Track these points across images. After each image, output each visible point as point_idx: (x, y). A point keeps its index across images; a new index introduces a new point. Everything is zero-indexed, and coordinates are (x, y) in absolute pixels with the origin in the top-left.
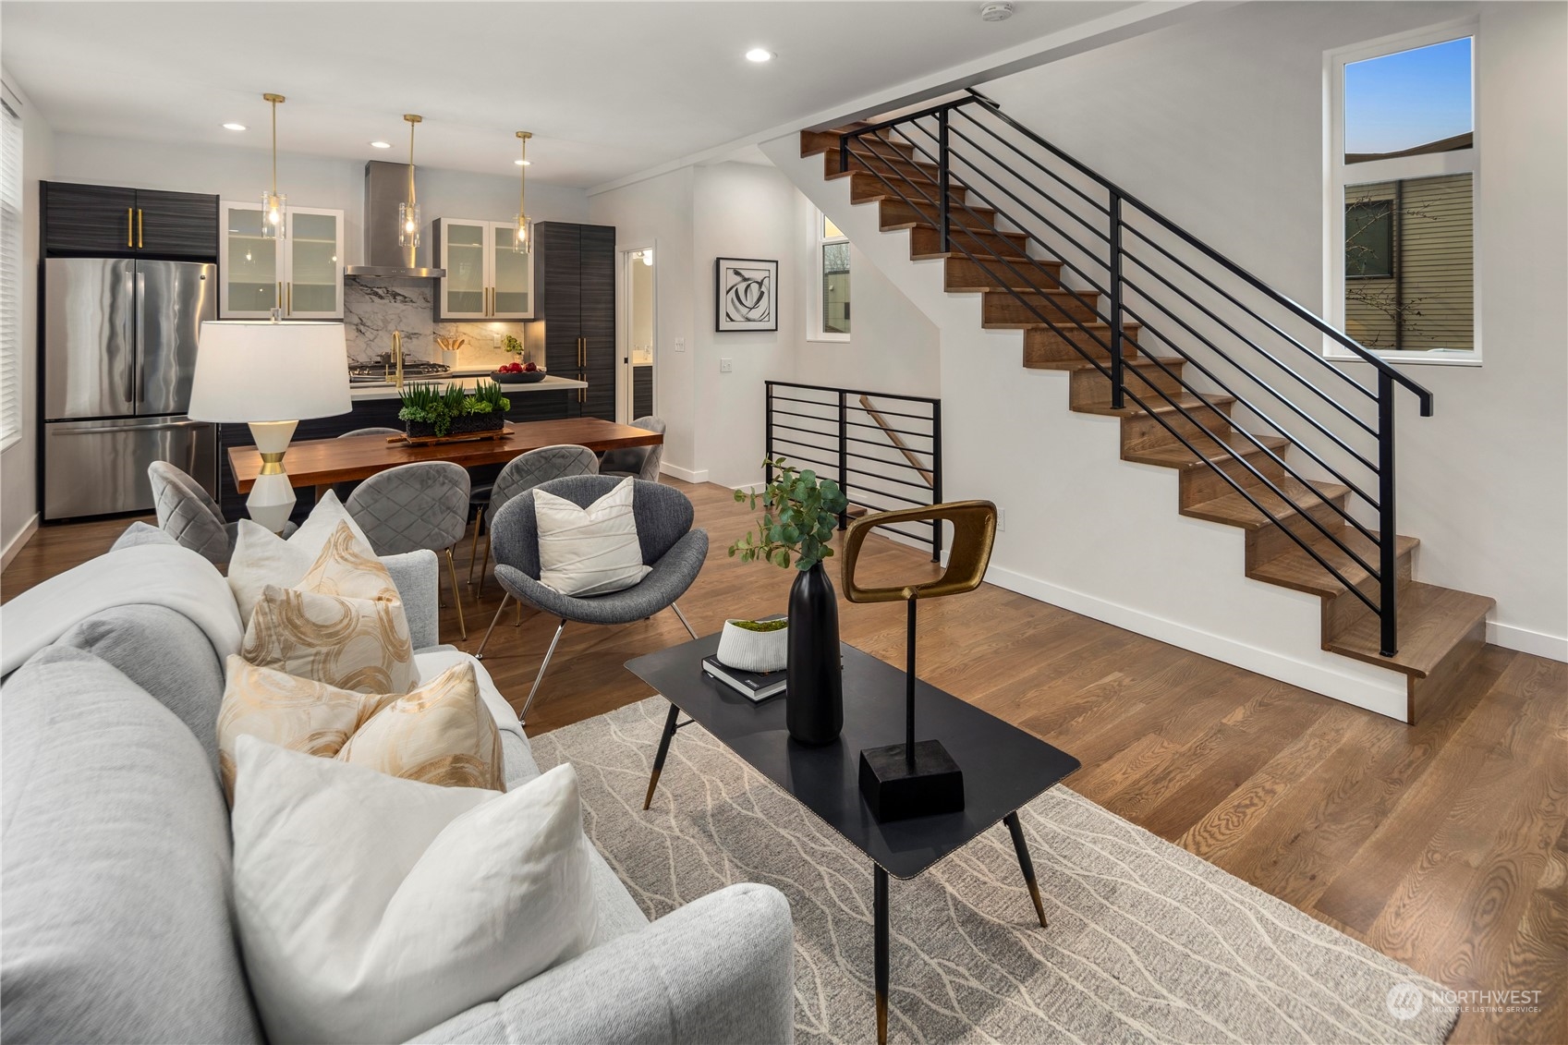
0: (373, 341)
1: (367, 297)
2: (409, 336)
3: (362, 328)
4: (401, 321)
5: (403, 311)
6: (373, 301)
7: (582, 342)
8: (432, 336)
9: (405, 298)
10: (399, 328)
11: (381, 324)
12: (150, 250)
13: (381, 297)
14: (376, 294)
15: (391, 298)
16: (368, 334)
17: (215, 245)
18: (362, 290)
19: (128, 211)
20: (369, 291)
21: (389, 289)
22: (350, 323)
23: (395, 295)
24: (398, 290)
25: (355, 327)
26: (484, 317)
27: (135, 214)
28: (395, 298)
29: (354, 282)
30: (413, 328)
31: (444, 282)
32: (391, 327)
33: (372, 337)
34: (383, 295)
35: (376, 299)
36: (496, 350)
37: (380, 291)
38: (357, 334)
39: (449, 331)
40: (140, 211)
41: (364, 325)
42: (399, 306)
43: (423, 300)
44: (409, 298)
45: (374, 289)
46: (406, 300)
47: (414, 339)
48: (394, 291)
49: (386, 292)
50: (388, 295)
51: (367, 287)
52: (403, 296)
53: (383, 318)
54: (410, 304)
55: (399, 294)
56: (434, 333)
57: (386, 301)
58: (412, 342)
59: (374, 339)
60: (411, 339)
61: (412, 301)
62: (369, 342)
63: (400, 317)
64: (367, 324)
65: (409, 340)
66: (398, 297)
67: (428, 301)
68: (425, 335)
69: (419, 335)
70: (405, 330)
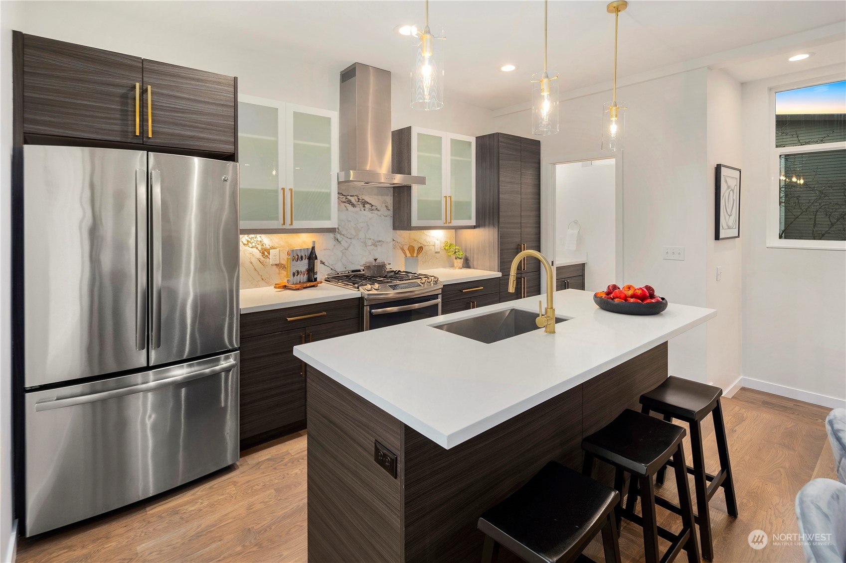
3: (339, 236)
4: (369, 229)
5: (370, 219)
6: (347, 210)
8: (391, 243)
9: (372, 206)
10: (368, 237)
11: (353, 232)
12: (159, 141)
13: (353, 205)
14: (350, 202)
15: (361, 206)
16: (343, 243)
17: (233, 140)
19: (134, 87)
20: (344, 200)
21: (360, 197)
23: (364, 203)
24: (367, 199)
26: (443, 225)
27: (144, 92)
28: (364, 206)
30: (378, 236)
31: (415, 189)
32: (362, 235)
33: (346, 246)
34: (355, 203)
35: (350, 207)
36: (436, 254)
37: (353, 199)
38: (334, 243)
40: (149, 87)
41: (340, 233)
42: (366, 214)
43: (385, 208)
44: (376, 206)
45: (348, 197)
46: (373, 208)
47: (378, 246)
48: (363, 200)
49: (357, 200)
50: (359, 203)
51: (343, 195)
52: (370, 204)
53: (354, 226)
54: (376, 212)
55: (368, 203)
56: (393, 240)
57: (357, 209)
58: (377, 249)
59: (348, 248)
60: (376, 246)
61: (377, 209)
62: (344, 251)
63: (368, 225)
64: (343, 233)
65: (375, 248)
66: (367, 206)
67: (389, 210)
68: (387, 242)
69: (383, 243)
70: (372, 237)
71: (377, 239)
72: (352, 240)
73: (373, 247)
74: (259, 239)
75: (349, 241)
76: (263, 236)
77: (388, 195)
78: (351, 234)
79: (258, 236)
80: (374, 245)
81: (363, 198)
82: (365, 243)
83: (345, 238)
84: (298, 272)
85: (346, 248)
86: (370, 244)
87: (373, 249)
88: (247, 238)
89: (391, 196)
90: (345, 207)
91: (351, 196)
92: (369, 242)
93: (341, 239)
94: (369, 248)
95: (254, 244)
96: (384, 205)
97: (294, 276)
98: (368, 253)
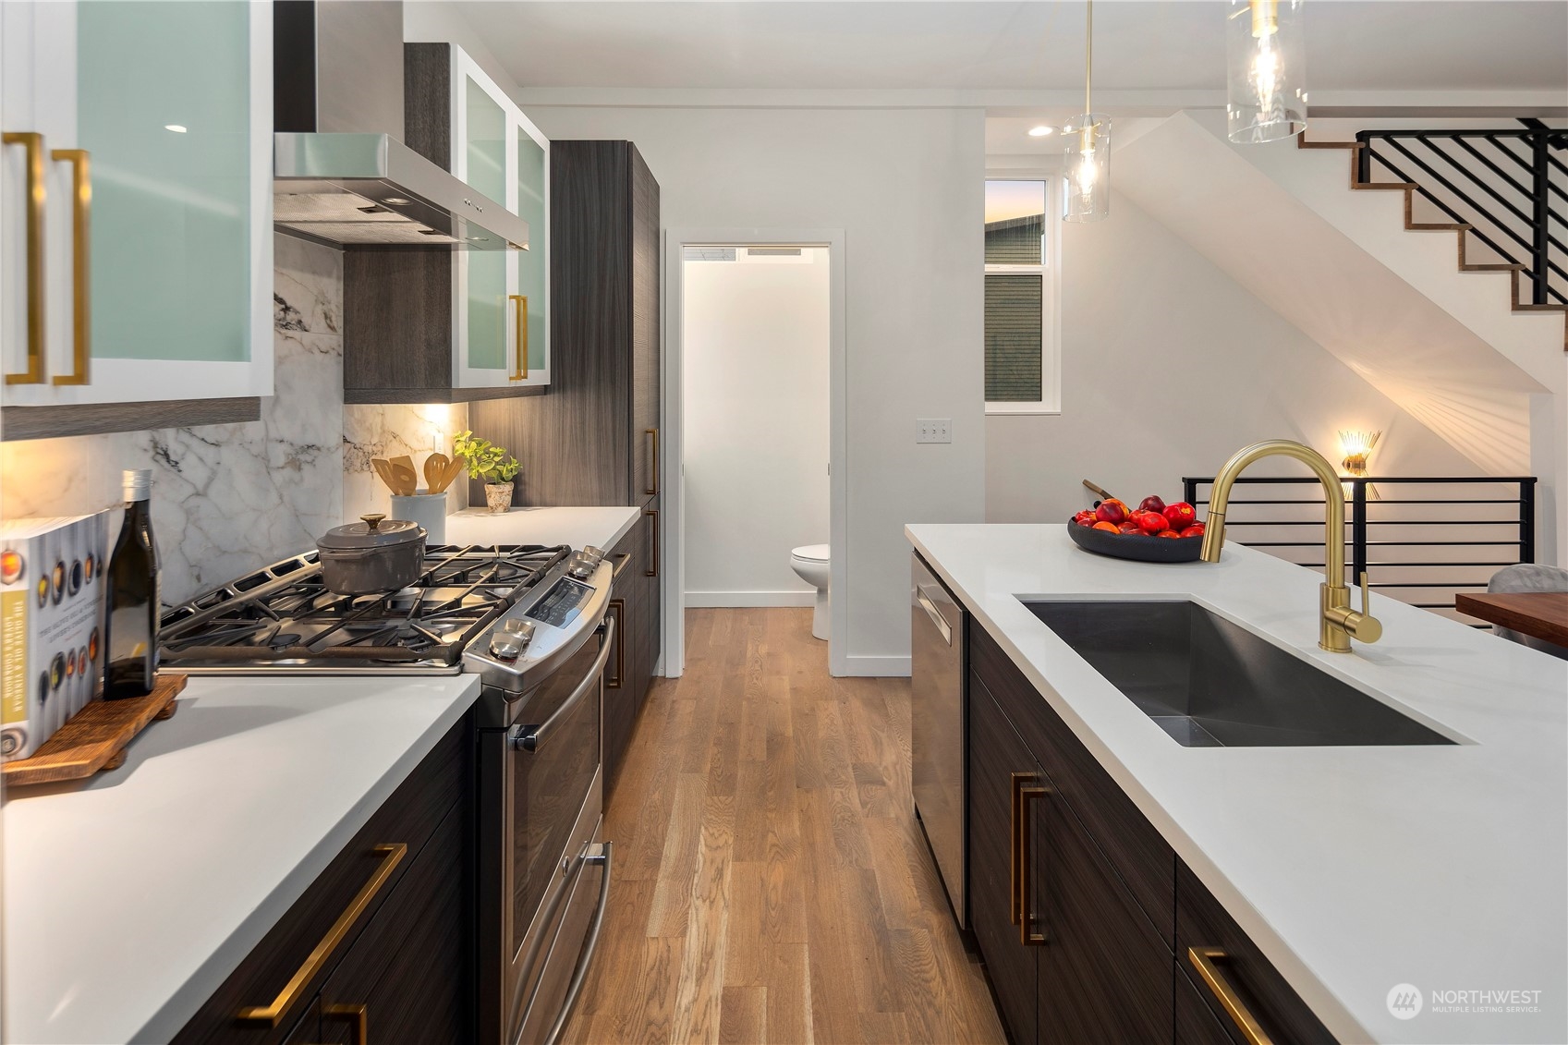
0: (204, 494)
2: (297, 459)
3: (170, 436)
8: (342, 452)
9: (287, 309)
10: (273, 433)
16: (189, 464)
25: (144, 437)
30: (305, 428)
33: (200, 476)
39: (370, 430)
43: (323, 323)
44: (297, 312)
46: (285, 318)
47: (306, 467)
54: (297, 334)
56: (345, 440)
58: (302, 479)
59: (207, 486)
60: (300, 469)
61: (300, 322)
62: (195, 501)
65: (298, 476)
67: (332, 328)
68: (329, 449)
69: (316, 453)
70: (287, 436)
71: (300, 442)
72: (224, 451)
73: (288, 472)
75: (210, 454)
77: (329, 275)
80: (295, 464)
82: (265, 459)
83: (193, 443)
84: (60, 666)
85: (200, 486)
86: (282, 461)
87: (294, 480)
89: (338, 279)
92: (279, 455)
93: (180, 450)
94: (278, 477)
96: (319, 309)
97: (44, 694)
98: (274, 498)
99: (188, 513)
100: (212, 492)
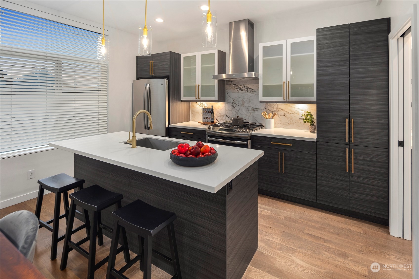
0: (238, 111)
1: (236, 90)
2: (254, 110)
3: (234, 104)
4: (250, 101)
5: (251, 96)
6: (238, 92)
7: (350, 122)
8: (265, 110)
9: (252, 90)
10: (249, 106)
11: (241, 103)
13: (242, 90)
14: (240, 88)
16: (236, 108)
18: (234, 87)
20: (237, 87)
21: (245, 86)
22: (230, 102)
23: (247, 89)
24: (249, 86)
25: (231, 104)
28: (247, 90)
29: (231, 83)
30: (255, 106)
32: (246, 105)
33: (238, 109)
35: (240, 91)
36: (300, 120)
37: (241, 87)
39: (273, 107)
40: (152, 62)
41: (235, 103)
42: (249, 94)
44: (254, 90)
45: (239, 86)
46: (252, 91)
48: (247, 87)
49: (244, 87)
50: (244, 89)
51: (236, 85)
52: (251, 89)
53: (242, 100)
54: (254, 93)
55: (250, 88)
56: (266, 108)
57: (244, 92)
58: (255, 112)
59: (239, 110)
63: (250, 100)
64: (236, 103)
65: (254, 112)
66: (249, 90)
68: (261, 109)
69: (258, 109)
70: (252, 106)
71: (254, 107)
72: (241, 107)
73: (252, 111)
74: (204, 104)
75: (239, 107)
76: (205, 103)
78: (240, 104)
79: (203, 103)
81: (247, 86)
82: (248, 109)
83: (237, 105)
84: (206, 118)
85: (238, 110)
86: (251, 109)
87: (253, 112)
88: (200, 103)
90: (237, 90)
91: (240, 85)
92: (250, 109)
93: (235, 106)
94: (250, 111)
95: (202, 106)
97: (204, 119)
98: (249, 114)
99: (236, 112)
100: (239, 111)
